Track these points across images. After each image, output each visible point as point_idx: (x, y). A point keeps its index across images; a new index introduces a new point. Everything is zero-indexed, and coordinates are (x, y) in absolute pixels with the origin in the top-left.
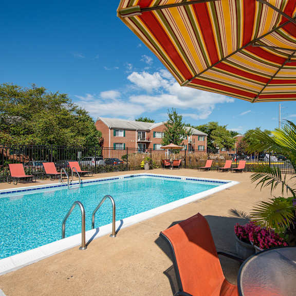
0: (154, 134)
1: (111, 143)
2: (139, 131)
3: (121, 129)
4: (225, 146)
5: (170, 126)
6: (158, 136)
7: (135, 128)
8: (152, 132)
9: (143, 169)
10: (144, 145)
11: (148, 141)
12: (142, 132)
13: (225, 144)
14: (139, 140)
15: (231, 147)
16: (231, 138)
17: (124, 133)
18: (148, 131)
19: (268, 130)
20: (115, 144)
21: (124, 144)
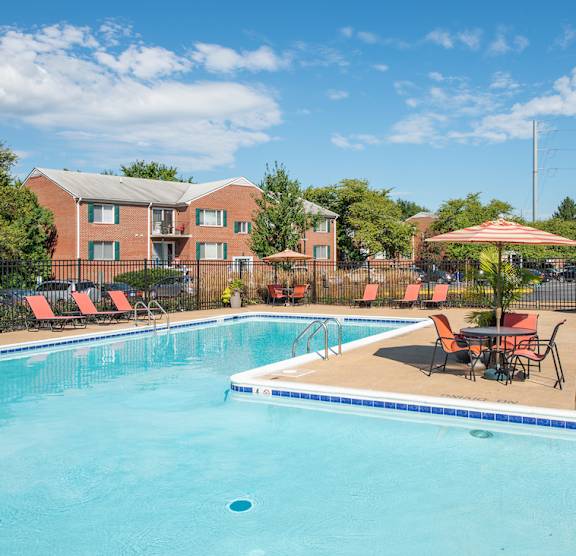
0: (198, 216)
1: (82, 241)
2: (157, 208)
3: (108, 204)
4: (386, 246)
5: (268, 205)
6: (209, 219)
7: (144, 199)
8: (192, 212)
9: (229, 305)
10: (170, 246)
11: (180, 235)
12: (163, 211)
13: (385, 239)
14: (157, 233)
15: (401, 248)
16: (402, 225)
17: (117, 213)
18: (182, 208)
19: (503, 201)
20: (92, 245)
21: (118, 244)
